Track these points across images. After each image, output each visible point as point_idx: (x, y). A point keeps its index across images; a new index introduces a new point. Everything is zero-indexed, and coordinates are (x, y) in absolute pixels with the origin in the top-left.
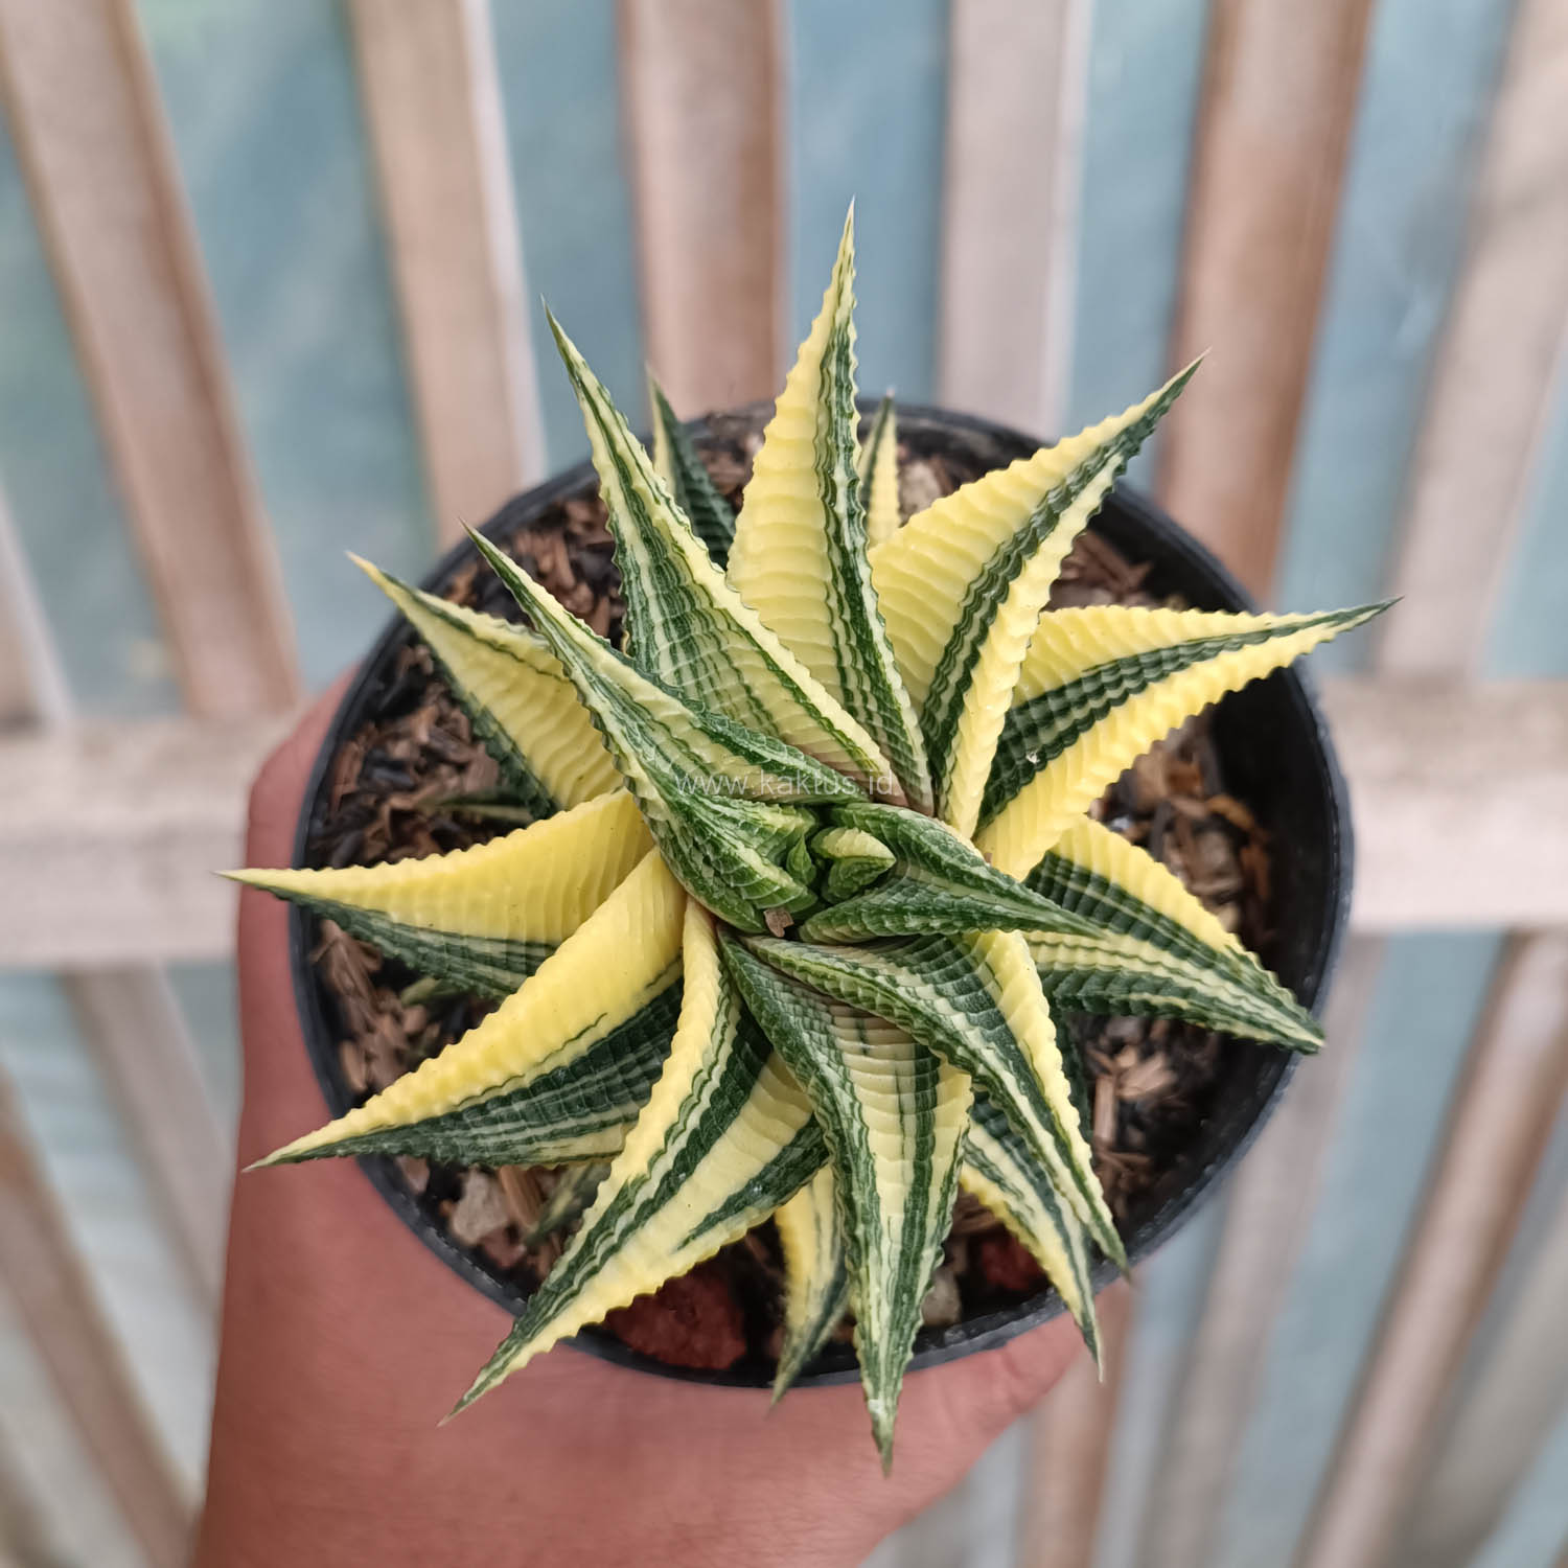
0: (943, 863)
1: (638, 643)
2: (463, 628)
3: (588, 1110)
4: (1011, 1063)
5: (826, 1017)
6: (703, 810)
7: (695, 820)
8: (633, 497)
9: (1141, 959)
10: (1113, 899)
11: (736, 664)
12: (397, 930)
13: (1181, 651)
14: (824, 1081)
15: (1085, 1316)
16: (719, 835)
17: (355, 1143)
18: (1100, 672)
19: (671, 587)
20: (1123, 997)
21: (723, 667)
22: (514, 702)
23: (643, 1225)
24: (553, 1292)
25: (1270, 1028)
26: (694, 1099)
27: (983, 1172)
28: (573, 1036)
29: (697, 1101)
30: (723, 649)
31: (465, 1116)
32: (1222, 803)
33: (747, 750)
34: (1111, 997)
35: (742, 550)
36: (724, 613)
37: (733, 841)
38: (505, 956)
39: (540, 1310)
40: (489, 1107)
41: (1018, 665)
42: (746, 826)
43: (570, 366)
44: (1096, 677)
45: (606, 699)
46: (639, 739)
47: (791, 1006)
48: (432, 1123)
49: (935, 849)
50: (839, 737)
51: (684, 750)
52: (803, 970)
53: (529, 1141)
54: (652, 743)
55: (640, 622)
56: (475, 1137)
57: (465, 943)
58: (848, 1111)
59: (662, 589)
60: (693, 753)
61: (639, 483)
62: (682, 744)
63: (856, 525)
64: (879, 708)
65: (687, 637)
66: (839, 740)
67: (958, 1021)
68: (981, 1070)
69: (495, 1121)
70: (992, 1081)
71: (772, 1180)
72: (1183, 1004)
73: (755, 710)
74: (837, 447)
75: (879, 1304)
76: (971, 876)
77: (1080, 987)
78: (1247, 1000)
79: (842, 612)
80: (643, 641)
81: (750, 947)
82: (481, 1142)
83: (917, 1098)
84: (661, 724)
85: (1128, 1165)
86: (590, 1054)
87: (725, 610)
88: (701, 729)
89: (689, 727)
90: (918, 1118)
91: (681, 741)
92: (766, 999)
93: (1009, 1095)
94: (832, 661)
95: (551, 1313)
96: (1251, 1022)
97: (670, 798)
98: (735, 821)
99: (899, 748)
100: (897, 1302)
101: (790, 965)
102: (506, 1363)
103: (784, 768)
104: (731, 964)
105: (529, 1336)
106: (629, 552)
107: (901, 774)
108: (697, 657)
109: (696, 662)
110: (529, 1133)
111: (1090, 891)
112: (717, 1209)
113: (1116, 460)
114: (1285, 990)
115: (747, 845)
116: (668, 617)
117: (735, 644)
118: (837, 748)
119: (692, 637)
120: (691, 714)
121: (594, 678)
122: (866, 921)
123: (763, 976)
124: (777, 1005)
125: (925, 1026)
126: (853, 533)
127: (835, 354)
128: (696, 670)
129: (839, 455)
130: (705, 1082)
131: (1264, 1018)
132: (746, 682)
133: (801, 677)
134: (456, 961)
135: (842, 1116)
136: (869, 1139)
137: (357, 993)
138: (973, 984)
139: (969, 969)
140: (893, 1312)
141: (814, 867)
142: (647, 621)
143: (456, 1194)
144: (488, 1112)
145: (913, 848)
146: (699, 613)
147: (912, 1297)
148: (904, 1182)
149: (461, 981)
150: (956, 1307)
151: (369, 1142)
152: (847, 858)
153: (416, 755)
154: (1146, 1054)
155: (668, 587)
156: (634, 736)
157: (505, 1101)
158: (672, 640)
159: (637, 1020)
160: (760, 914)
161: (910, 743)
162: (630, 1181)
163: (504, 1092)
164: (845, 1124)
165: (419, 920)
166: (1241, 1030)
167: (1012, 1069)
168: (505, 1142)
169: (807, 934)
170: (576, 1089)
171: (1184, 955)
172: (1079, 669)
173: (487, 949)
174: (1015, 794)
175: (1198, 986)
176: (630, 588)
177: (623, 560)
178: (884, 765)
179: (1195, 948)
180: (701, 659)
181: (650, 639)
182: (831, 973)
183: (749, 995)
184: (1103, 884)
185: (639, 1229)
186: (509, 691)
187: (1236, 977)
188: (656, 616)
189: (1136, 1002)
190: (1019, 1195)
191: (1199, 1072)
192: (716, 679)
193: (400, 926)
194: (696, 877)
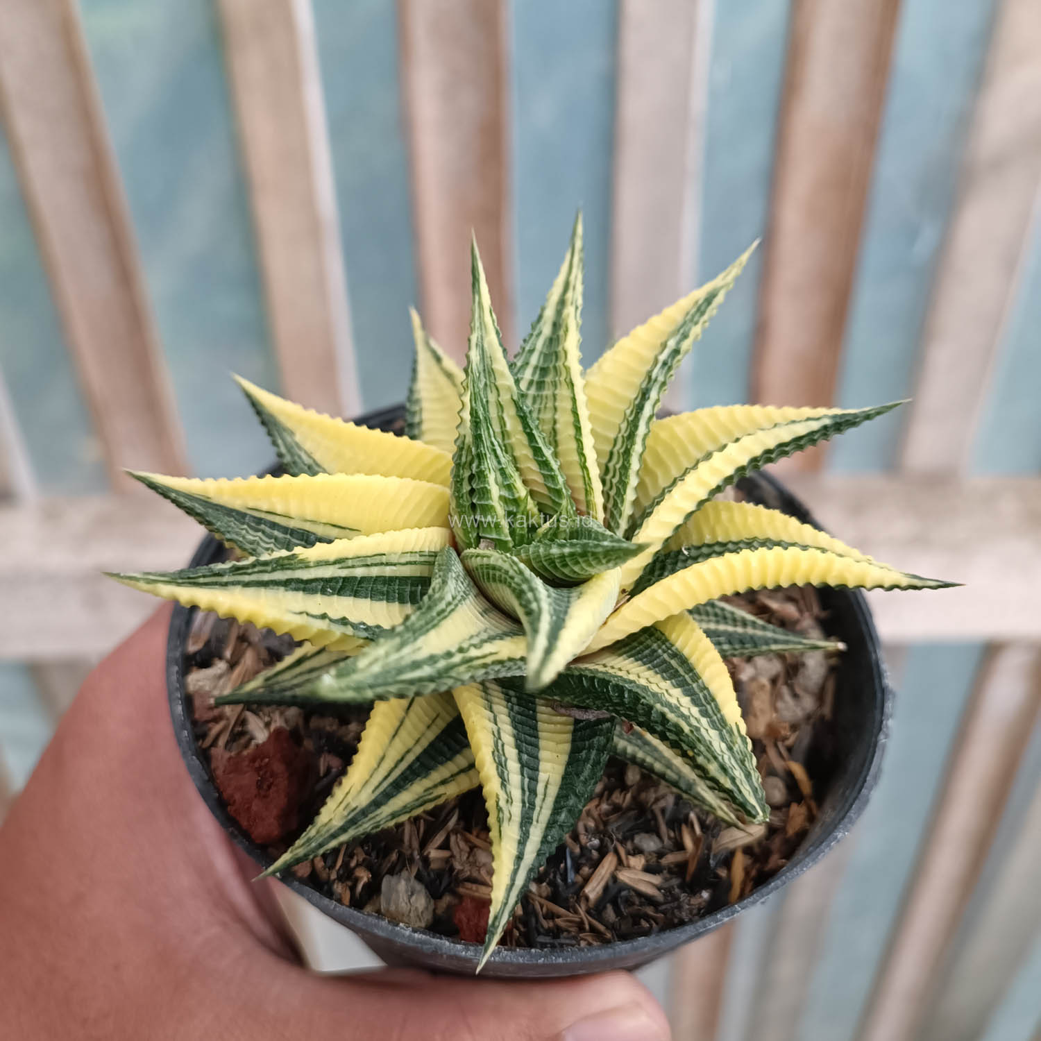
5: (474, 592)
6: (486, 433)
7: (479, 432)
8: (562, 303)
9: (678, 701)
10: (684, 671)
11: (557, 405)
12: (293, 444)
15: (496, 918)
16: (485, 454)
20: (653, 703)
21: (550, 404)
22: (437, 406)
24: (211, 573)
25: (733, 780)
26: (369, 563)
27: (497, 769)
28: (334, 523)
29: (369, 565)
30: (556, 393)
31: (247, 518)
33: (531, 431)
34: (644, 698)
35: (600, 367)
36: (568, 370)
37: (490, 468)
40: (263, 522)
42: (503, 472)
45: (478, 356)
48: (228, 511)
50: (585, 474)
51: (500, 414)
52: (478, 556)
54: (486, 397)
55: (524, 355)
56: (243, 530)
59: (546, 349)
60: (503, 418)
61: (569, 295)
62: (500, 406)
64: (618, 481)
65: (542, 380)
66: (584, 477)
69: (260, 531)
71: (375, 631)
72: (686, 729)
73: (552, 438)
74: (679, 332)
78: (729, 758)
79: (630, 416)
84: (497, 389)
87: (569, 368)
88: (514, 401)
89: (509, 397)
94: (610, 447)
96: (724, 769)
97: (474, 405)
98: (499, 463)
99: (615, 512)
101: (473, 555)
106: (541, 323)
108: (540, 394)
109: (538, 395)
111: (673, 662)
112: (334, 617)
113: (827, 422)
114: (758, 773)
115: (497, 483)
116: (539, 365)
117: (563, 392)
118: (581, 484)
119: (544, 382)
120: (514, 388)
121: (480, 344)
128: (536, 400)
129: (676, 337)
130: (382, 564)
131: (732, 772)
132: (557, 417)
133: (586, 425)
142: (527, 359)
144: (260, 524)
146: (555, 368)
147: (398, 674)
151: (191, 500)
154: (651, 870)
155: (550, 350)
157: (274, 525)
158: (534, 377)
160: (479, 538)
161: (622, 509)
162: (301, 557)
165: (308, 446)
166: (714, 769)
171: (705, 713)
175: (703, 731)
177: (536, 324)
178: (601, 514)
179: (715, 715)
181: (523, 367)
184: (684, 661)
185: (283, 588)
186: (438, 400)
187: (731, 743)
188: (534, 360)
189: (657, 711)
190: (510, 800)
191: (680, 908)
192: (542, 410)
193: (297, 444)
194: (458, 480)
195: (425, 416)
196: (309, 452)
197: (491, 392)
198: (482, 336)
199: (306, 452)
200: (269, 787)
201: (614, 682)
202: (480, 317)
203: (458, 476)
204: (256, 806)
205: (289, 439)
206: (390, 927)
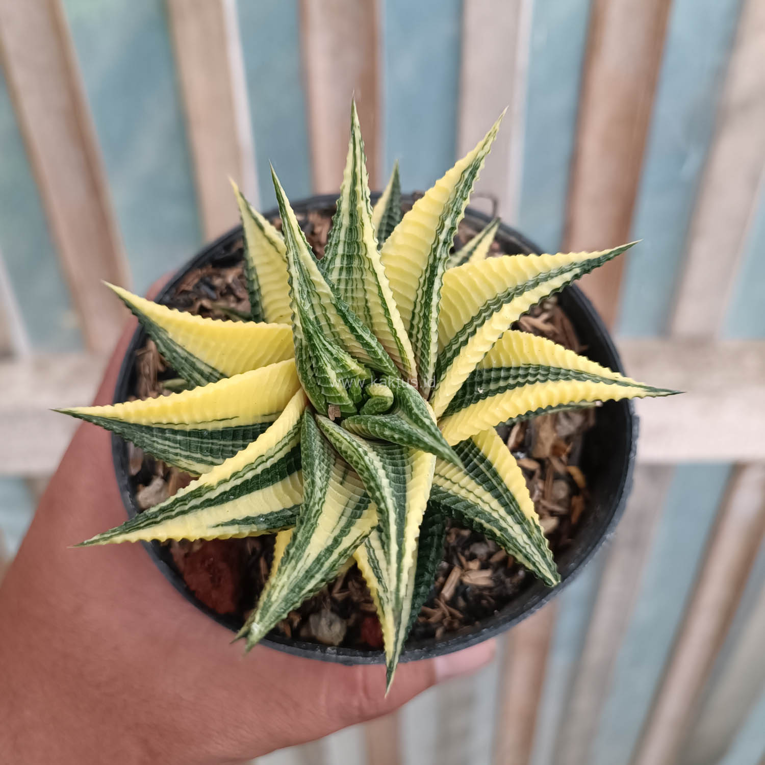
0: (413, 412)
1: (327, 258)
2: (261, 228)
3: (209, 454)
4: (398, 510)
5: (332, 461)
6: (318, 340)
7: (312, 342)
8: (353, 193)
9: (489, 505)
10: (491, 475)
11: (365, 287)
12: (169, 342)
13: (571, 373)
14: (313, 482)
15: (391, 662)
16: (321, 355)
17: (102, 420)
18: (530, 367)
19: (352, 240)
20: (472, 517)
21: (360, 286)
22: (268, 269)
23: (202, 509)
24: (147, 517)
25: (534, 564)
26: (254, 466)
27: (374, 571)
28: (219, 418)
29: (255, 467)
30: (363, 278)
31: (154, 431)
32: (574, 471)
33: (351, 324)
34: (466, 514)
35: (393, 240)
36: (370, 260)
37: (326, 362)
38: (209, 374)
39: (138, 521)
40: (167, 431)
41: (492, 343)
42: (336, 359)
43: (353, 125)
44: (527, 369)
45: (298, 272)
46: (305, 296)
47: (318, 448)
48: (139, 427)
49: (413, 405)
50: (398, 342)
51: (324, 312)
52: (331, 434)
53: (176, 454)
54: (310, 302)
55: (332, 249)
56: (154, 441)
57: (194, 360)
58: (317, 500)
59: (348, 239)
60: (327, 315)
61: (358, 188)
62: (323, 308)
63: (446, 248)
64: (422, 338)
65: (350, 266)
66: (397, 343)
67: (385, 482)
68: (382, 506)
69: (166, 439)
70: (385, 512)
71: (271, 519)
72: (498, 533)
73: (366, 313)
74: (452, 210)
75: (283, 586)
76: (422, 421)
77: (455, 504)
78: (530, 547)
79: (424, 286)
80: (329, 258)
81: (316, 419)
82: (155, 445)
83: (352, 513)
84: (318, 295)
85: (452, 615)
86: (222, 431)
87: (370, 259)
88: (334, 305)
89: (329, 301)
90: (348, 520)
91: (324, 307)
92: (309, 439)
93: (388, 522)
94: (411, 308)
95: (142, 525)
96: (526, 557)
97: (304, 325)
98: (332, 354)
99: (424, 361)
100: (292, 591)
101: (327, 431)
102: (111, 537)
103: (365, 342)
104: (303, 420)
105: (127, 531)
106: (341, 217)
107: (420, 374)
108: (351, 277)
109: (349, 279)
110: (178, 451)
111: (482, 466)
112: (240, 519)
113: (577, 271)
114: (551, 551)
115: (333, 368)
116: (345, 253)
117: (369, 277)
118: (395, 347)
119: (352, 267)
120: (332, 295)
121: (297, 260)
122: (369, 425)
123: (314, 431)
124: (312, 444)
125: (368, 477)
126: (443, 251)
127: (470, 170)
128: (348, 283)
129: (451, 214)
130: (263, 462)
131: (534, 559)
132: (367, 297)
133: (392, 305)
134: (187, 367)
135: (312, 500)
136: (320, 517)
137: (148, 376)
138: (401, 472)
139: (403, 465)
140: (288, 594)
141: (361, 396)
142: (335, 251)
143: (147, 482)
144: (165, 433)
145: (405, 401)
146: (359, 257)
147: (300, 592)
148: (326, 543)
149: (185, 376)
150: (341, 639)
151: (108, 422)
152: (376, 396)
153: (224, 287)
154: (484, 567)
155: (351, 239)
156: (303, 294)
157: (175, 432)
158: (343, 264)
159: (251, 428)
160: (327, 405)
161: (429, 360)
162: (206, 485)
163: (176, 428)
164: (311, 504)
165: (180, 341)
166: (520, 558)
167: (397, 513)
168: (166, 450)
169: (344, 424)
170: (208, 443)
171: (511, 513)
172: (522, 362)
173: (203, 367)
174: (467, 405)
175: (510, 530)
176: (334, 232)
177: (337, 218)
178: (413, 365)
179: (517, 511)
180: (352, 279)
181: (333, 259)
182: (341, 439)
183: (303, 435)
184: (489, 466)
185: (200, 509)
186: (268, 264)
187: (530, 534)
188: (340, 250)
189: (477, 522)
190: (386, 590)
191: (505, 588)
192: (355, 291)
193: (171, 340)
194: (303, 372)
195: (262, 281)
196: (182, 345)
197: (314, 296)
198: (296, 253)
199: (179, 346)
200: (220, 579)
201: (443, 504)
202: (292, 236)
203: (303, 370)
204: (215, 595)
205: (164, 336)
206: (323, 654)
